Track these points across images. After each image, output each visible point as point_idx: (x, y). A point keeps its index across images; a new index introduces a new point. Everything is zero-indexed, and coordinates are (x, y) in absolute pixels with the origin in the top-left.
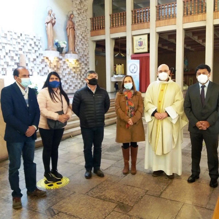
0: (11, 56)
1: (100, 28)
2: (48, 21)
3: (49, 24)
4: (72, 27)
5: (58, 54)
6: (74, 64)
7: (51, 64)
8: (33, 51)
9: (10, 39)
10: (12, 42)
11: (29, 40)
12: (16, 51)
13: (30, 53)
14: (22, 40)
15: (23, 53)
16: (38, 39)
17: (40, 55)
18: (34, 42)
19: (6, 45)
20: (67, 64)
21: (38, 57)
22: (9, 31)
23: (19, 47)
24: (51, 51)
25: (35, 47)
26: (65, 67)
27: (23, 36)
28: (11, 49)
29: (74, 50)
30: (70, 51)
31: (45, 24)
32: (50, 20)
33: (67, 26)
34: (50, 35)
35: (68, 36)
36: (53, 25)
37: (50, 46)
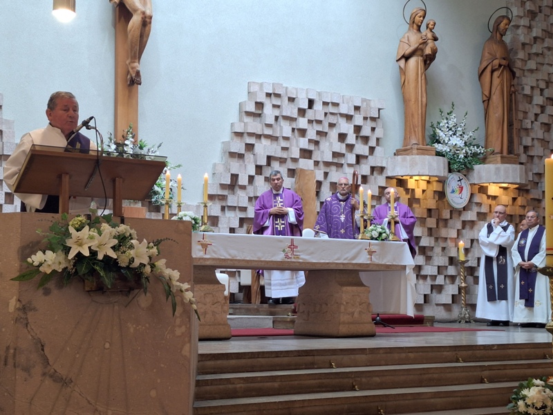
2: (408, 50)
3: (412, 61)
4: (504, 62)
5: (442, 165)
6: (511, 203)
7: (414, 205)
8: (351, 159)
9: (271, 120)
10: (279, 128)
11: (338, 122)
12: (289, 161)
13: (340, 166)
14: (314, 122)
15: (315, 165)
16: (369, 116)
17: (375, 173)
18: (355, 126)
19: (258, 140)
20: (479, 204)
21: (368, 178)
22: (271, 92)
23: (302, 147)
24: (414, 156)
25: (357, 146)
26: (470, 216)
27: (318, 106)
28: (272, 154)
29: (510, 151)
30: (493, 153)
31: (397, 61)
32: (416, 46)
33: (481, 63)
34: (413, 100)
35: (485, 99)
36: (428, 62)
37: (413, 137)
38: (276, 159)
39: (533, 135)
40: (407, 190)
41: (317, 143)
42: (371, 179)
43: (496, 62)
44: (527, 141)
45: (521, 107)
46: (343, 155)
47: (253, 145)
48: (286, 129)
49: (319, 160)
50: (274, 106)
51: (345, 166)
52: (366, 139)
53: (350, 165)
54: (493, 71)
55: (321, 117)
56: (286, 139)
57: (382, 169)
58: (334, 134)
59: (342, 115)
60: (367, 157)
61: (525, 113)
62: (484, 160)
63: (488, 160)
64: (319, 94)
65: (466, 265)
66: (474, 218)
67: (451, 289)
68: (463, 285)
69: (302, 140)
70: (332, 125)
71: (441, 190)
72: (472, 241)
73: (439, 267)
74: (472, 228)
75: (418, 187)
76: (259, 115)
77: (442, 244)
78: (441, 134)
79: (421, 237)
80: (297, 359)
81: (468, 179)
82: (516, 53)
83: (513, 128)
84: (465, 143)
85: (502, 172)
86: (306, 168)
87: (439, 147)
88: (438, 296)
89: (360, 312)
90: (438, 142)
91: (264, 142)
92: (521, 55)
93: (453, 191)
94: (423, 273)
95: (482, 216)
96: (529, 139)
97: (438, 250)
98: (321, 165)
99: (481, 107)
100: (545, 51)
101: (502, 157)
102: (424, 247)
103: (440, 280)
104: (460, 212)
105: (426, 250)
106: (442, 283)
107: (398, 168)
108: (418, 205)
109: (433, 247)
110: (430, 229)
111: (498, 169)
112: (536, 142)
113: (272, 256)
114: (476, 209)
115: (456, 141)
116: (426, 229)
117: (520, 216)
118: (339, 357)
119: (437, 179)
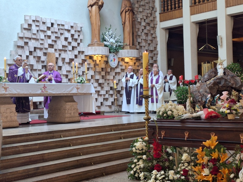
0: (37, 57)
1: (175, 8)
2: (92, 3)
3: (94, 7)
4: (130, 8)
5: (107, 50)
6: (133, 65)
7: (96, 67)
8: (70, 48)
9: (35, 32)
10: (39, 35)
11: (64, 33)
12: (44, 49)
13: (65, 51)
14: (54, 33)
15: (55, 51)
16: (77, 30)
17: (80, 54)
18: (71, 34)
19: (30, 41)
20: (122, 66)
21: (77, 56)
22: (35, 20)
23: (49, 43)
24: (95, 47)
25: (72, 42)
26: (118, 70)
27: (55, 26)
28: (36, 46)
29: (133, 44)
30: (126, 45)
31: (88, 7)
32: (95, 1)
33: (121, 9)
34: (95, 24)
35: (123, 23)
36: (100, 8)
37: (95, 39)
38: (38, 48)
39: (141, 38)
40: (93, 61)
41: (55, 41)
42: (79, 56)
43: (127, 8)
44: (139, 40)
45: (137, 27)
46: (67, 46)
47: (27, 43)
48: (42, 36)
49: (57, 48)
50: (36, 26)
51: (68, 51)
52: (76, 40)
53: (70, 51)
54: (126, 12)
55: (57, 31)
56: (42, 40)
57: (83, 52)
58: (62, 38)
59: (66, 30)
60: (77, 47)
61: (139, 29)
62: (123, 48)
63: (125, 48)
64: (56, 21)
65: (117, 90)
66: (120, 71)
67: (111, 100)
68: (116, 98)
69: (49, 40)
70: (62, 34)
71: (107, 60)
72: (119, 80)
73: (106, 91)
74: (119, 75)
75: (98, 59)
76: (30, 30)
77: (107, 82)
78: (106, 37)
79: (99, 79)
80: (46, 135)
81: (117, 56)
82: (135, 5)
83: (134, 35)
84: (116, 41)
85: (130, 53)
86: (51, 52)
87: (106, 43)
88: (106, 102)
89: (74, 113)
90: (105, 41)
91: (33, 41)
92: (137, 5)
93: (111, 61)
94: (100, 94)
95: (123, 70)
96: (140, 39)
97: (106, 84)
98: (58, 51)
99: (122, 26)
100: (146, 4)
101: (130, 47)
102: (101, 83)
103: (107, 96)
104: (114, 69)
105: (101, 84)
106: (108, 97)
107: (89, 51)
108: (98, 67)
109: (104, 83)
110: (103, 76)
111: (128, 52)
112: (143, 40)
113: (36, 92)
114: (120, 68)
115: (112, 40)
116: (101, 76)
117: (137, 70)
118: (64, 133)
119: (105, 56)
